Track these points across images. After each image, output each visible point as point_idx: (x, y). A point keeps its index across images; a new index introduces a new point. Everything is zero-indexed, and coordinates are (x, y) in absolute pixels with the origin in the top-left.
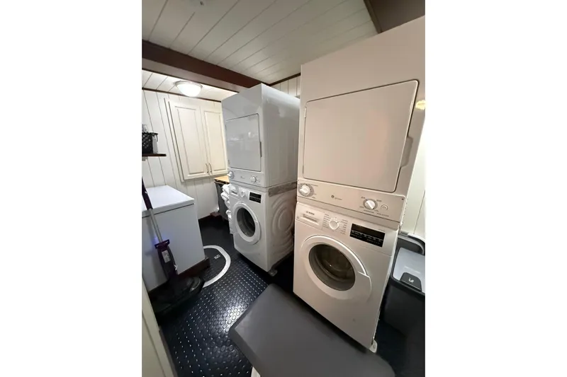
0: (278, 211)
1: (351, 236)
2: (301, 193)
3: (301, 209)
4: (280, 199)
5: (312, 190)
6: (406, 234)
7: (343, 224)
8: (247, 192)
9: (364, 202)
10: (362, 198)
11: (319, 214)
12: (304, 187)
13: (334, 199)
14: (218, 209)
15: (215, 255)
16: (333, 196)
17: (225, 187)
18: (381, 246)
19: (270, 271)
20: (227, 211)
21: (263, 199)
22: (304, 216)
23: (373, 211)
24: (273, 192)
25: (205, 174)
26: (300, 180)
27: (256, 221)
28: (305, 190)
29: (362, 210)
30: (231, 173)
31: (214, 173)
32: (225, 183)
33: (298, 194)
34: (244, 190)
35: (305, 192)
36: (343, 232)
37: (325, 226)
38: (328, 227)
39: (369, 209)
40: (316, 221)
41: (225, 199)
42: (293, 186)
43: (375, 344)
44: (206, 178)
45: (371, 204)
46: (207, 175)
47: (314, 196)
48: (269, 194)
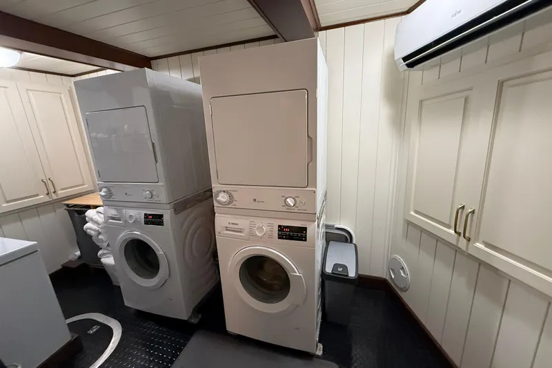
0: (190, 231)
1: (279, 238)
2: (219, 202)
3: (221, 221)
4: (193, 215)
5: (231, 196)
6: (333, 226)
7: (269, 228)
8: (139, 214)
9: (285, 200)
10: (283, 196)
11: (243, 223)
12: (222, 194)
13: (256, 203)
14: (78, 253)
15: (90, 328)
16: (255, 200)
17: (90, 213)
18: (305, 240)
19: (191, 317)
20: (100, 252)
21: (166, 218)
22: (227, 229)
23: (294, 207)
24: (179, 207)
25: (42, 198)
26: (216, 187)
27: (160, 252)
28: (223, 198)
29: (284, 209)
30: (104, 190)
31: (61, 193)
32: (89, 207)
33: (216, 204)
34: (132, 212)
35: (224, 200)
36: (271, 236)
37: (252, 234)
38: (256, 235)
39: (290, 206)
40: (241, 232)
41: (93, 233)
42: (207, 195)
43: (321, 346)
44: (44, 204)
45: (290, 201)
46: (47, 199)
47: (234, 203)
48: (175, 210)
